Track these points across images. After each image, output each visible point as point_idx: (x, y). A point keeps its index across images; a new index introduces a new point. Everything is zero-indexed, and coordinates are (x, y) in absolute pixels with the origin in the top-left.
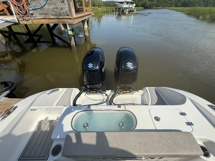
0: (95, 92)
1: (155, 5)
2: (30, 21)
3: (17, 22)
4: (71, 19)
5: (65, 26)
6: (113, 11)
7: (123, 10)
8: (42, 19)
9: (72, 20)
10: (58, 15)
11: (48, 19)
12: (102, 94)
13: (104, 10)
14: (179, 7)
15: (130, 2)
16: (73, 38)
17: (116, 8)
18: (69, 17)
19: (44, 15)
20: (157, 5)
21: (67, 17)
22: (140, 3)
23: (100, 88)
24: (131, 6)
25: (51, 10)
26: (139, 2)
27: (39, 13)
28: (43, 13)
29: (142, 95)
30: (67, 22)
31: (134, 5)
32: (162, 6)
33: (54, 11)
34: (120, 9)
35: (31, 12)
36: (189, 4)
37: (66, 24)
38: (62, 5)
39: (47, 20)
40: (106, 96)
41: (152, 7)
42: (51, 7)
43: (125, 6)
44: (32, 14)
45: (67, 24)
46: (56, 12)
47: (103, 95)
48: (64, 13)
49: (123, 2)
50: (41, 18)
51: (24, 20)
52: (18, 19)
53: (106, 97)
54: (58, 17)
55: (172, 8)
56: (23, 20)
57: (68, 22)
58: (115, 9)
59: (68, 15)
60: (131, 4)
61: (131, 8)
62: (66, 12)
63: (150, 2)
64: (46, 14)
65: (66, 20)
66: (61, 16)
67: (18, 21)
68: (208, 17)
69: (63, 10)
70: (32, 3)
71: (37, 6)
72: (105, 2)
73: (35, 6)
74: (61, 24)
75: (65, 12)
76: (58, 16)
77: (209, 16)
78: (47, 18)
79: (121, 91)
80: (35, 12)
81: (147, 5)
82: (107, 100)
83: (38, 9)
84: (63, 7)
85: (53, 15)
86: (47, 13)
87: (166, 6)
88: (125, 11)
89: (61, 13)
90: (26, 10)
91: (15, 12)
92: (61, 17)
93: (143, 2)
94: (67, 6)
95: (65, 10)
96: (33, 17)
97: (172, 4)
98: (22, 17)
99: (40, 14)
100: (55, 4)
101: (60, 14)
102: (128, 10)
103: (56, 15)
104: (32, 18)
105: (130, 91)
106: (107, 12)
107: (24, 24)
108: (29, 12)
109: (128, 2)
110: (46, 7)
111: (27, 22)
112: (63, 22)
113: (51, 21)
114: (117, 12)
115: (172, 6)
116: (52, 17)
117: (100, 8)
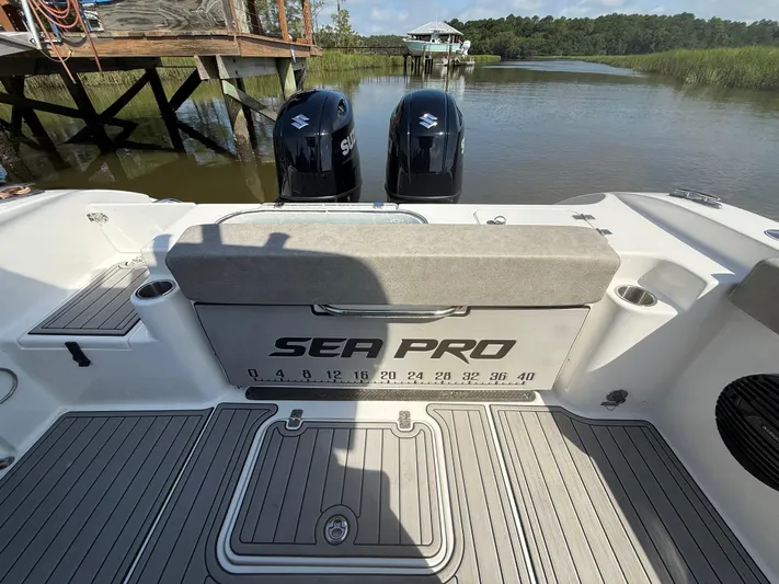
1: (538, 48)
2: (87, 45)
3: (39, 47)
4: (231, 38)
5: (210, 63)
6: (395, 65)
7: (430, 63)
8: (128, 38)
9: (235, 42)
10: (186, 23)
11: (149, 38)
13: (365, 61)
14: (619, 54)
15: (452, 35)
16: (241, 113)
17: (405, 56)
18: (223, 32)
19: (137, 23)
20: (546, 48)
21: (218, 32)
22: (488, 41)
24: (456, 48)
25: (161, 6)
26: (483, 38)
27: (119, 17)
28: (131, 16)
30: (221, 48)
31: (468, 44)
32: (562, 52)
33: (169, 9)
34: (418, 57)
35: (90, 15)
36: (652, 46)
37: (213, 59)
39: (145, 41)
41: (530, 54)
43: (436, 47)
44: (94, 23)
45: (218, 55)
46: (176, 12)
48: (205, 18)
49: (429, 36)
50: (126, 34)
51: (63, 41)
52: (41, 39)
54: (185, 32)
55: (595, 57)
56: (61, 44)
57: (221, 51)
58: (402, 58)
59: (222, 25)
60: (456, 42)
61: (457, 53)
62: (213, 14)
63: (521, 39)
64: (144, 21)
65: (213, 41)
66: (196, 26)
67: (44, 45)
68: (713, 76)
69: (203, 6)
72: (368, 40)
74: (196, 57)
75: (211, 12)
76: (186, 28)
77: (718, 73)
78: (147, 34)
80: (103, 13)
81: (513, 47)
85: (168, 24)
86: (147, 17)
87: (577, 53)
88: (437, 65)
89: (195, 18)
90: (71, 5)
91: (32, 12)
92: (195, 32)
93: (497, 40)
95: (209, 7)
96: (96, 32)
97: (595, 45)
98: (56, 31)
99: (120, 20)
101: (192, 22)
102: (446, 62)
103: (179, 25)
104: (93, 35)
106: (374, 69)
107: (64, 58)
108: (81, 14)
109: (447, 35)
111: (76, 49)
112: (204, 51)
113: (161, 47)
114: (409, 68)
115: (595, 53)
116: (163, 32)
117: (350, 56)
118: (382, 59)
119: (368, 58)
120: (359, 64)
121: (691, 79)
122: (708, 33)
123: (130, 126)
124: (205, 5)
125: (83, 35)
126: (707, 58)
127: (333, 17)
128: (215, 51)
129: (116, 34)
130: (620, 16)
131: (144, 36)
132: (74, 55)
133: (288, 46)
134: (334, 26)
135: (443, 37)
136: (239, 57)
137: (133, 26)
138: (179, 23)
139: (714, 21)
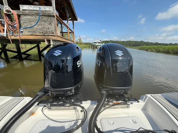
0: (62, 103)
2: (18, 36)
3: (5, 36)
4: (55, 36)
5: (49, 41)
6: (90, 47)
7: (96, 47)
11: (34, 35)
12: (75, 109)
17: (92, 45)
18: (53, 35)
21: (52, 35)
23: (73, 95)
25: (39, 29)
28: (31, 31)
29: (144, 109)
30: (51, 38)
33: (41, 30)
34: (94, 46)
38: (49, 26)
39: (34, 36)
40: (82, 111)
42: (40, 27)
43: (97, 44)
44: (22, 32)
46: (43, 30)
47: (78, 111)
48: (49, 32)
49: (96, 42)
50: (29, 34)
51: (13, 35)
53: (81, 115)
55: (128, 47)
58: (91, 46)
59: (53, 33)
60: (101, 43)
62: (52, 31)
64: (34, 32)
65: (50, 36)
66: (47, 33)
67: (7, 36)
69: (49, 29)
70: (24, 24)
71: (28, 26)
73: (26, 26)
74: (45, 40)
75: (51, 31)
76: (44, 33)
78: (34, 34)
79: (109, 101)
80: (25, 30)
82: (83, 122)
83: (28, 28)
84: (49, 27)
85: (40, 33)
88: (98, 47)
89: (47, 32)
90: (17, 28)
92: (46, 35)
94: (54, 27)
96: (22, 34)
98: (12, 33)
99: (28, 32)
100: (44, 25)
105: (124, 100)
107: (11, 39)
108: (19, 30)
110: (35, 27)
111: (16, 37)
112: (48, 38)
113: (37, 37)
114: (92, 47)
115: (127, 46)
116: (38, 34)
117: (81, 45)
118: (87, 46)
119: (85, 46)
120: (83, 46)
121: (149, 50)
122: (147, 44)
123: (29, 55)
124: (50, 29)
125: (18, 34)
126: (151, 47)
127: (78, 39)
128: (50, 39)
129: (26, 34)
130: (130, 41)
131: (33, 35)
132: (14, 38)
133: (69, 40)
134: (78, 41)
135: (99, 43)
136: (56, 40)
137: (32, 33)
138: (43, 33)
139: (147, 42)
